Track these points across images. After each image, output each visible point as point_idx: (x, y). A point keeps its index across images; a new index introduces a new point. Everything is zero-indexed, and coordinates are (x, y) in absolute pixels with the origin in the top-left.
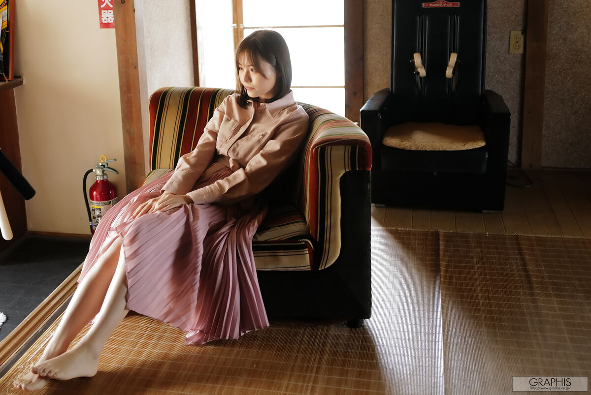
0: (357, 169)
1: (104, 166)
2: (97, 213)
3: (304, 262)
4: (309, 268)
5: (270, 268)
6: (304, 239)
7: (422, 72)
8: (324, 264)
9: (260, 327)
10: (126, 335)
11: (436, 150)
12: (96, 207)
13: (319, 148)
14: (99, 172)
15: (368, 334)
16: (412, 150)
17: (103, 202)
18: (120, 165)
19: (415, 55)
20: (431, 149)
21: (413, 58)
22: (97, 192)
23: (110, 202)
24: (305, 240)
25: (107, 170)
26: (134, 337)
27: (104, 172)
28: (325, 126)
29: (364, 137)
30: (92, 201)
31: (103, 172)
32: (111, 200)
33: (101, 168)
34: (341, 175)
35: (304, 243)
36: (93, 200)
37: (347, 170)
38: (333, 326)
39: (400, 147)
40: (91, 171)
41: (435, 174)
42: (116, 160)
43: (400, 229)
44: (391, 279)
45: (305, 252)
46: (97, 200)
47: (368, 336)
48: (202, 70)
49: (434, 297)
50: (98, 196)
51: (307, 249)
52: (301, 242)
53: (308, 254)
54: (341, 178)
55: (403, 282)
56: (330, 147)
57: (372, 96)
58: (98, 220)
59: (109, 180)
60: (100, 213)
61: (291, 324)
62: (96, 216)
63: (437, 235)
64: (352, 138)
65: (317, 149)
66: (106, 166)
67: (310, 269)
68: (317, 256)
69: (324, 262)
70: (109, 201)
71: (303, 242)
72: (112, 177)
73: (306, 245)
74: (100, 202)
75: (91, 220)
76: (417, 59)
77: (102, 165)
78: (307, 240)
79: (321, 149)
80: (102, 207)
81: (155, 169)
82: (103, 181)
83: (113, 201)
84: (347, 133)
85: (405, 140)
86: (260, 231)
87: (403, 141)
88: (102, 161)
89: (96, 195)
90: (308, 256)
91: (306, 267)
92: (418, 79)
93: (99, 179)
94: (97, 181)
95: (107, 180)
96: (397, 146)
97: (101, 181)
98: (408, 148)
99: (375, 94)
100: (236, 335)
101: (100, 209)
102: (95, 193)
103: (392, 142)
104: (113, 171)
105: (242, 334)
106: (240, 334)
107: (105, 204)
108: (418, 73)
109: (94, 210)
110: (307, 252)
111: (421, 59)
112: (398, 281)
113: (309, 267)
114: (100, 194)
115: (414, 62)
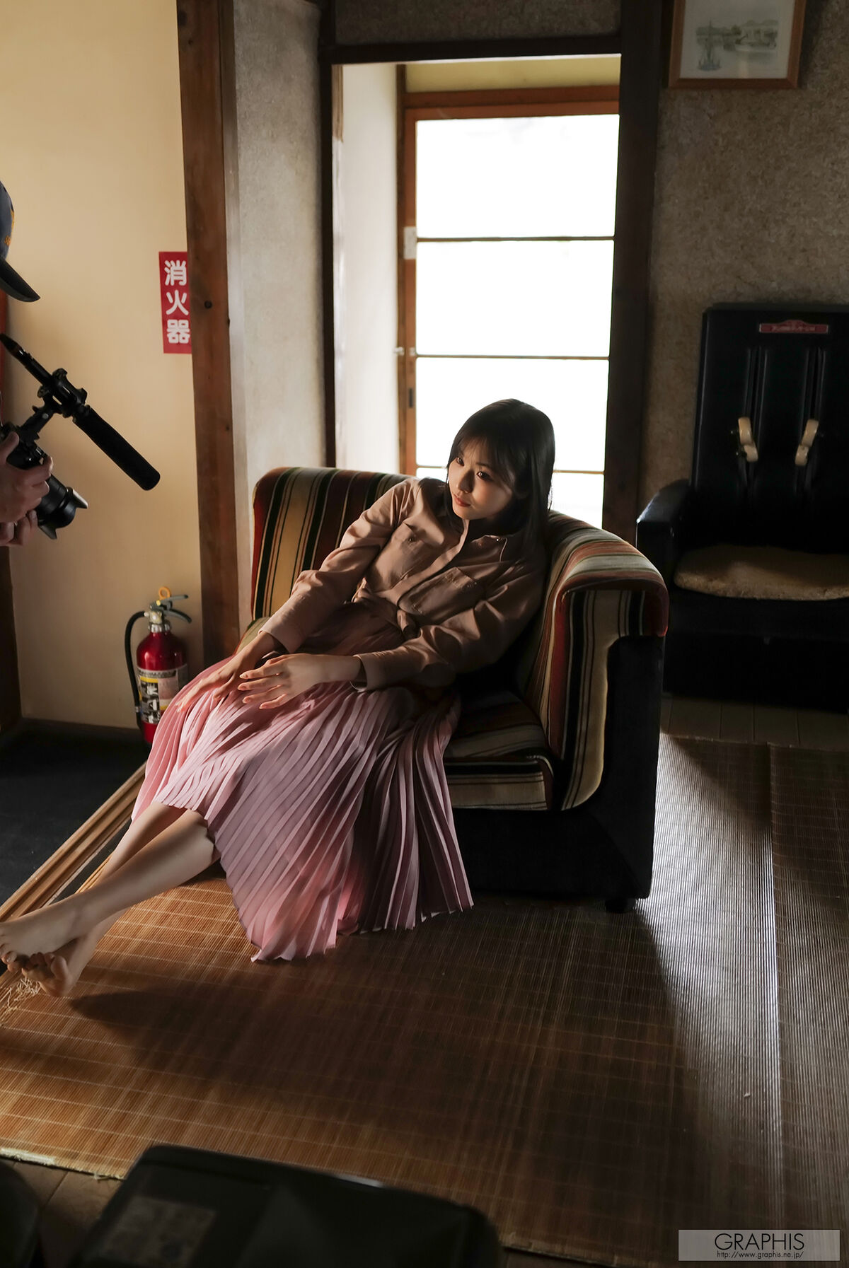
0: (641, 634)
1: (165, 607)
2: (151, 691)
3: (535, 794)
4: (543, 807)
5: (473, 804)
6: (538, 755)
7: (752, 452)
8: (571, 800)
9: (457, 908)
10: (213, 912)
11: (772, 597)
12: (148, 679)
13: (574, 594)
14: (155, 618)
15: (643, 924)
16: (728, 598)
17: (161, 672)
18: (195, 606)
19: (741, 421)
20: (763, 597)
21: (737, 426)
22: (150, 653)
23: (175, 672)
24: (538, 757)
25: (170, 616)
26: (227, 915)
27: (166, 618)
28: (581, 553)
29: (657, 576)
30: (142, 670)
31: (163, 618)
32: (177, 670)
33: (160, 611)
34: (611, 643)
35: (536, 762)
36: (144, 667)
37: (623, 635)
38: (580, 908)
39: (706, 591)
40: (141, 614)
41: (767, 641)
42: (186, 597)
43: (697, 738)
44: (683, 828)
45: (537, 779)
46: (151, 668)
47: (642, 928)
48: (341, 433)
49: (760, 864)
50: (154, 661)
51: (541, 773)
52: (529, 760)
53: (543, 782)
54: (611, 649)
55: (704, 834)
56: (593, 592)
57: (656, 495)
58: (152, 703)
59: (172, 631)
60: (157, 691)
61: (507, 904)
62: (148, 697)
63: (765, 750)
64: (633, 577)
65: (568, 596)
66: (169, 607)
67: (545, 809)
68: (559, 786)
69: (572, 797)
70: (172, 671)
71: (534, 760)
72: (178, 626)
73: (539, 767)
74: (157, 672)
75: (137, 703)
76: (744, 430)
77: (161, 605)
78: (542, 757)
79: (576, 596)
80: (160, 681)
81: (261, 617)
82: (164, 631)
83: (179, 671)
84: (624, 566)
85: (716, 579)
86: (456, 738)
87: (711, 580)
88: (162, 598)
89: (149, 659)
90: (542, 786)
91: (539, 805)
92: (742, 465)
93: (155, 629)
94: (151, 634)
95: (169, 632)
96: (701, 589)
97: (159, 634)
98: (721, 594)
99: (661, 491)
100: (411, 921)
101: (156, 685)
102: (147, 655)
103: (693, 581)
104: (179, 616)
105: (423, 919)
106: (418, 919)
107: (165, 676)
108: (744, 455)
109: (145, 686)
110: (542, 778)
111: (750, 429)
112: (695, 832)
113: (545, 804)
114: (157, 657)
115: (738, 434)
